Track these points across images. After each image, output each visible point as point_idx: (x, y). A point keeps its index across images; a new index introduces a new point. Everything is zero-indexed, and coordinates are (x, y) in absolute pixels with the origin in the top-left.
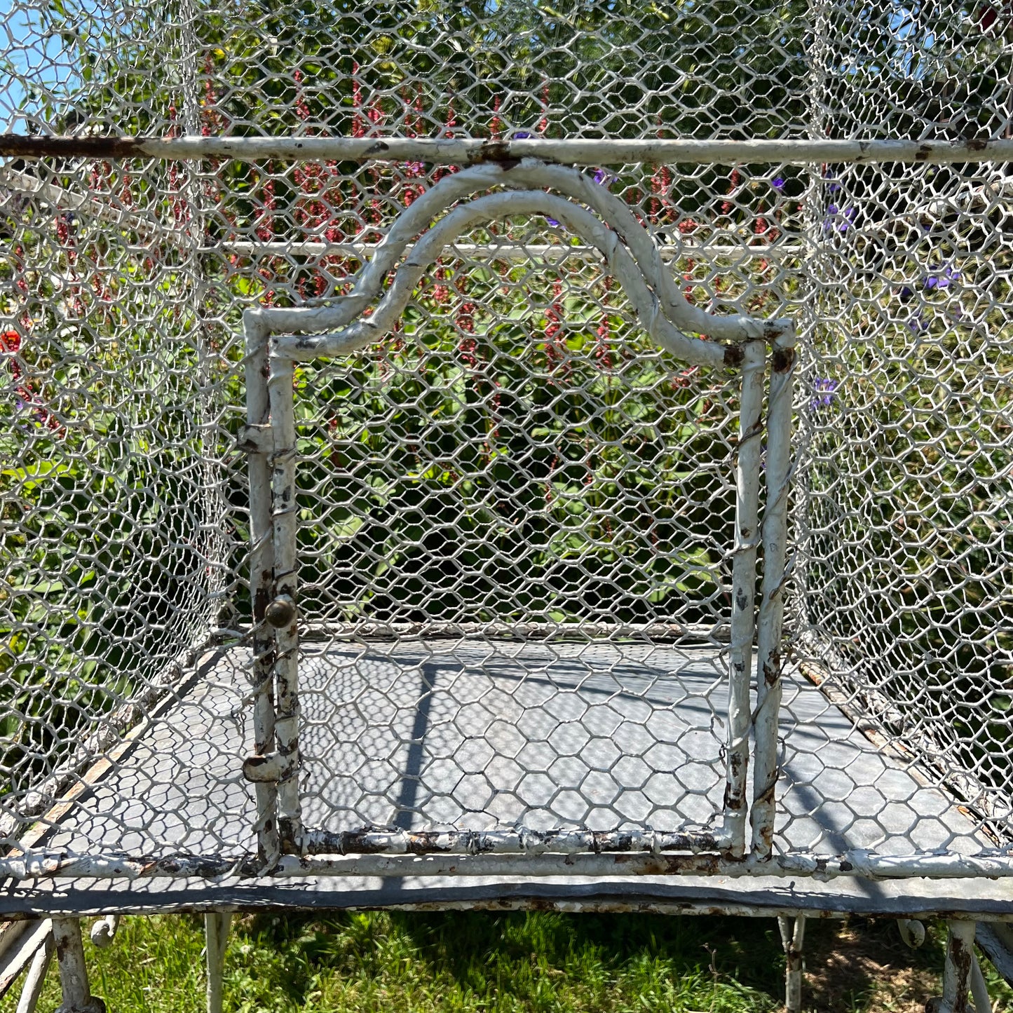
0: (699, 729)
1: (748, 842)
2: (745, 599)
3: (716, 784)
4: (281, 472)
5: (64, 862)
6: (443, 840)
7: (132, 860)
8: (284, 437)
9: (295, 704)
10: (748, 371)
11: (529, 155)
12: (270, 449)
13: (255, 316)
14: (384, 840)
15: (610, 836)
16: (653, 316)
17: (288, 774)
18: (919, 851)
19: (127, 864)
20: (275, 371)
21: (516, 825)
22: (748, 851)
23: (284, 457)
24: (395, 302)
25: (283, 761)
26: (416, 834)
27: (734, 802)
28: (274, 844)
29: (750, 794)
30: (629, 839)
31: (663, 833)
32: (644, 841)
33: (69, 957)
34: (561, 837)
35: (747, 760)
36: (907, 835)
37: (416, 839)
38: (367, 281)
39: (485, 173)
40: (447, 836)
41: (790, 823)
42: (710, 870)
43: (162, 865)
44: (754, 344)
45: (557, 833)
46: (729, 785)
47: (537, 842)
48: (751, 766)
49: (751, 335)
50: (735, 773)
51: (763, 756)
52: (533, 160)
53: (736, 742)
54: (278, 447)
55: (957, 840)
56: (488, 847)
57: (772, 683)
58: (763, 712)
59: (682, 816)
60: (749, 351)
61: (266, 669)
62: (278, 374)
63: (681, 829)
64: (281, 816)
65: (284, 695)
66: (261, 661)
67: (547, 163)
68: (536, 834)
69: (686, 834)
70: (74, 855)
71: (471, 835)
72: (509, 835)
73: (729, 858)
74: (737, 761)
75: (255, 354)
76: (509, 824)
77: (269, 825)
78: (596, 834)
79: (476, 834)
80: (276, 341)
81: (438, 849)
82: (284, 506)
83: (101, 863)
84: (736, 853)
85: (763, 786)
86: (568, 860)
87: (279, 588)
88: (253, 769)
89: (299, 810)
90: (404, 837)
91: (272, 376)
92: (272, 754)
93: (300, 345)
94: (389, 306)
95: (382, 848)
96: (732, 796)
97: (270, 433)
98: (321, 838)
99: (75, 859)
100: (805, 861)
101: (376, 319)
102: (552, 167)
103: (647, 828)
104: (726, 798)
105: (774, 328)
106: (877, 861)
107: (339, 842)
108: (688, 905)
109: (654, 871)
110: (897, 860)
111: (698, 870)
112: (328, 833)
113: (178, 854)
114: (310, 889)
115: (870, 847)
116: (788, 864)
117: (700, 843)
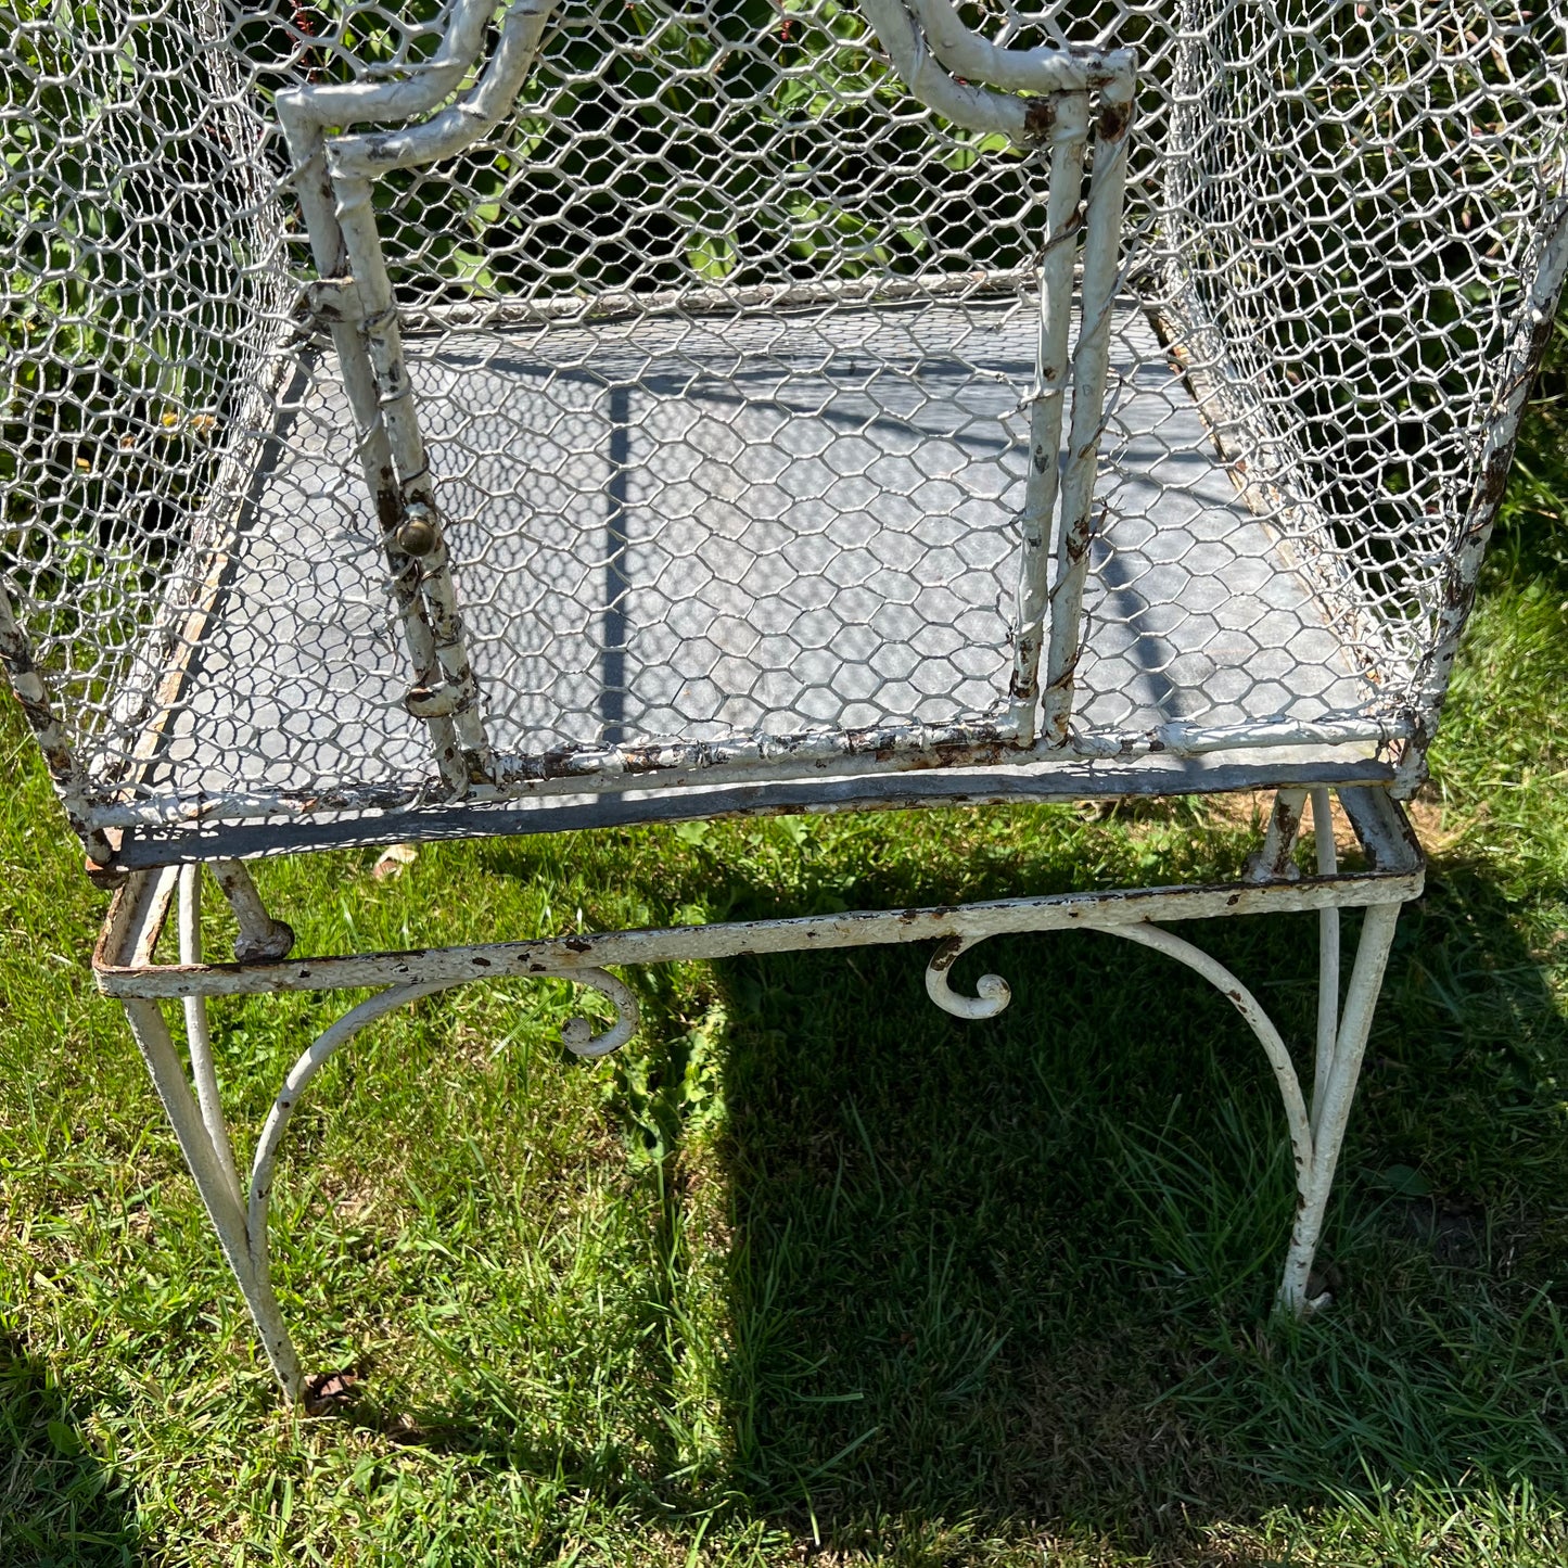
0: (981, 608)
1: (1038, 727)
2: (1045, 459)
3: (1002, 668)
4: (381, 342)
5: (206, 806)
6: (666, 757)
7: (288, 796)
8: (375, 293)
9: (457, 624)
10: (1061, 142)
12: (359, 314)
13: (294, 107)
14: (595, 763)
15: (869, 736)
16: (915, 68)
17: (463, 705)
18: (1250, 719)
19: (283, 802)
20: (344, 199)
21: (755, 731)
22: (1038, 736)
23: (381, 324)
24: (509, 75)
25: (455, 693)
26: (633, 751)
27: (1022, 689)
28: (460, 771)
29: (1042, 679)
30: (892, 738)
31: (934, 727)
32: (910, 739)
33: (238, 894)
34: (810, 742)
35: (1040, 644)
36: (1238, 703)
37: (633, 758)
38: (459, 38)
40: (670, 753)
41: (1092, 701)
42: (993, 761)
43: (326, 801)
44: (1071, 100)
45: (804, 737)
46: (1016, 674)
47: (781, 750)
48: (1045, 649)
49: (1067, 86)
50: (1024, 660)
51: (1060, 641)
53: (1027, 628)
54: (370, 309)
55: (1300, 703)
56: (722, 760)
57: (1076, 558)
58: (1063, 592)
59: (958, 703)
60: (1063, 111)
61: (410, 586)
62: (351, 203)
63: (957, 720)
64: (464, 748)
65: (440, 619)
66: (404, 579)
68: (780, 741)
69: (963, 726)
70: (215, 796)
71: (702, 747)
72: (746, 745)
73: (1015, 747)
74: (1027, 648)
75: (309, 166)
76: (746, 731)
77: (450, 753)
78: (851, 733)
79: (706, 746)
80: (336, 152)
81: (659, 767)
82: (393, 389)
83: (250, 803)
84: (1023, 743)
85: (1059, 672)
86: (820, 764)
87: (408, 495)
88: (418, 705)
89: (485, 739)
90: (618, 758)
91: (341, 206)
92: (438, 685)
93: (374, 154)
94: (501, 82)
95: (593, 771)
96: (1019, 684)
97: (353, 291)
98: (518, 764)
99: (218, 801)
100: (1107, 743)
101: (484, 105)
103: (915, 721)
104: (1012, 684)
105: (1102, 73)
106: (1196, 736)
107: (539, 769)
108: (963, 798)
109: (926, 766)
110: (1221, 734)
111: (979, 762)
112: (524, 757)
113: (343, 786)
114: (511, 807)
115: (1191, 717)
116: (1085, 749)
117: (979, 736)
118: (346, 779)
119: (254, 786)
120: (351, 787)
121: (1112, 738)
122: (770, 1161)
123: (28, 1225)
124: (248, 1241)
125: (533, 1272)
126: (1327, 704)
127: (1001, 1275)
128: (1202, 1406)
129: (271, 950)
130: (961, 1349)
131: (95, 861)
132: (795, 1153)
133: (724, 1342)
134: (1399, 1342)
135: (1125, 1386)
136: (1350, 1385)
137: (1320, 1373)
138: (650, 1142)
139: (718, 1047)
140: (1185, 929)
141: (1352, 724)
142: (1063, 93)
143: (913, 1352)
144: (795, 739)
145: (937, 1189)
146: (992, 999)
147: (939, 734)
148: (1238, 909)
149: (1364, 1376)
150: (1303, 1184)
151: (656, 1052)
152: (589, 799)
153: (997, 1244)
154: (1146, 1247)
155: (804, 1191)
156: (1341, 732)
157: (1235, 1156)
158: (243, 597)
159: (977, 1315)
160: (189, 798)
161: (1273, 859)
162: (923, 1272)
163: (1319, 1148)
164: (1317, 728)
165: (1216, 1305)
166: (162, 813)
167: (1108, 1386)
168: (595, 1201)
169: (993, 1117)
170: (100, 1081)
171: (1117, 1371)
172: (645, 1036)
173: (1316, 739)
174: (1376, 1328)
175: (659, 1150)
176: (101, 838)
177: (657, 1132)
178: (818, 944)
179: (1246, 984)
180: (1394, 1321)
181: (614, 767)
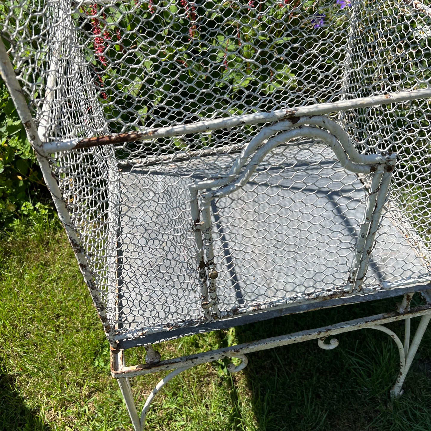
0: (342, 264)
2: (364, 235)
3: (346, 276)
5: (144, 332)
7: (165, 326)
9: (216, 287)
10: (378, 174)
11: (303, 116)
12: (204, 229)
13: (194, 188)
14: (245, 311)
15: (313, 295)
17: (215, 304)
18: (403, 279)
19: (164, 328)
20: (204, 206)
21: (284, 298)
22: (353, 289)
25: (213, 301)
26: (254, 306)
27: (352, 281)
28: (210, 316)
30: (319, 295)
31: (329, 291)
32: (323, 295)
36: (400, 275)
37: (255, 308)
38: (236, 170)
39: (285, 126)
40: (264, 306)
41: (366, 279)
42: (342, 297)
43: (175, 326)
44: (381, 165)
45: (297, 298)
46: (350, 278)
47: (291, 302)
49: (381, 163)
50: (353, 275)
51: (362, 270)
52: (305, 118)
53: (355, 269)
54: (207, 228)
57: (369, 254)
60: (379, 168)
62: (206, 207)
63: (334, 288)
67: (310, 118)
68: (291, 299)
69: (336, 290)
71: (272, 303)
72: (282, 301)
73: (348, 293)
74: (354, 273)
75: (195, 200)
78: (308, 295)
80: (204, 197)
82: (209, 243)
83: (155, 330)
84: (350, 292)
85: (361, 277)
86: (300, 303)
87: (209, 263)
88: (205, 306)
89: (218, 309)
90: (251, 309)
91: (203, 208)
92: (210, 301)
93: (213, 197)
95: (245, 313)
97: (204, 225)
98: (226, 313)
99: (147, 330)
100: (370, 289)
102: (312, 119)
103: (323, 290)
104: (349, 280)
105: (390, 159)
106: (391, 285)
107: (231, 314)
109: (326, 300)
110: (397, 284)
111: (339, 297)
112: (227, 311)
113: (179, 322)
115: (388, 280)
116: (365, 292)
117: (340, 292)
118: (179, 320)
119: (156, 325)
120: (181, 322)
121: (371, 288)
122: (256, 371)
123: (60, 412)
124: (140, 423)
125: (201, 410)
127: (322, 395)
128: (379, 426)
129: (157, 360)
130: (316, 417)
131: (113, 348)
132: (263, 368)
133: (255, 424)
134: (423, 401)
135: (358, 423)
136: (414, 415)
137: (406, 412)
138: (223, 368)
139: (235, 338)
140: (384, 325)
141: (427, 278)
142: (379, 164)
143: (305, 420)
144: (295, 298)
145: (301, 374)
146: (334, 344)
147: (330, 293)
148: (397, 320)
149: (418, 413)
150: (402, 371)
151: (219, 342)
153: (319, 387)
154: (357, 384)
155: (267, 378)
156: (425, 280)
157: (374, 355)
158: (126, 258)
159: (319, 408)
160: (139, 330)
161: (405, 307)
162: (303, 397)
163: (407, 362)
164: (419, 280)
165: (377, 398)
166: (133, 335)
167: (354, 423)
168: (212, 387)
169: (310, 350)
170: (70, 367)
171: (356, 419)
172: (216, 338)
174: (416, 398)
175: (225, 370)
176: (115, 342)
177: (223, 364)
178: (296, 342)
179: (395, 332)
180: (420, 396)
181: (250, 311)
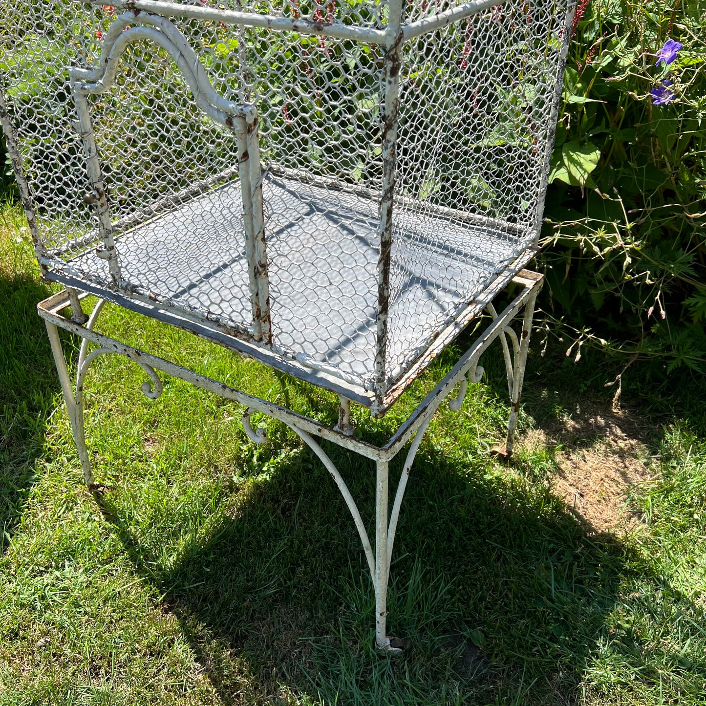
6: (160, 298)
11: (143, 10)
14: (142, 292)
15: (213, 316)
26: (153, 293)
30: (219, 319)
31: (232, 321)
32: (224, 322)
34: (197, 311)
37: (152, 295)
39: (129, 17)
42: (248, 341)
45: (197, 308)
47: (189, 309)
52: (144, 13)
56: (173, 306)
60: (235, 121)
63: (242, 323)
67: (150, 14)
68: (190, 307)
69: (239, 324)
71: (170, 299)
72: (181, 304)
73: (254, 339)
78: (209, 313)
81: (157, 301)
83: (73, 271)
84: (256, 338)
86: (201, 320)
88: (98, 253)
93: (82, 88)
94: (106, 76)
101: (103, 81)
102: (152, 17)
106: (306, 360)
107: (129, 288)
108: (241, 352)
109: (230, 334)
111: (244, 340)
114: (132, 301)
116: (273, 349)
117: (244, 330)
121: (283, 349)
122: (265, 498)
126: (351, 368)
127: (297, 572)
130: (264, 585)
132: (277, 501)
135: (303, 630)
141: (354, 377)
142: (234, 116)
144: (195, 308)
145: (304, 536)
147: (232, 324)
148: (322, 435)
152: (151, 307)
156: (350, 379)
159: (278, 578)
173: (341, 377)
